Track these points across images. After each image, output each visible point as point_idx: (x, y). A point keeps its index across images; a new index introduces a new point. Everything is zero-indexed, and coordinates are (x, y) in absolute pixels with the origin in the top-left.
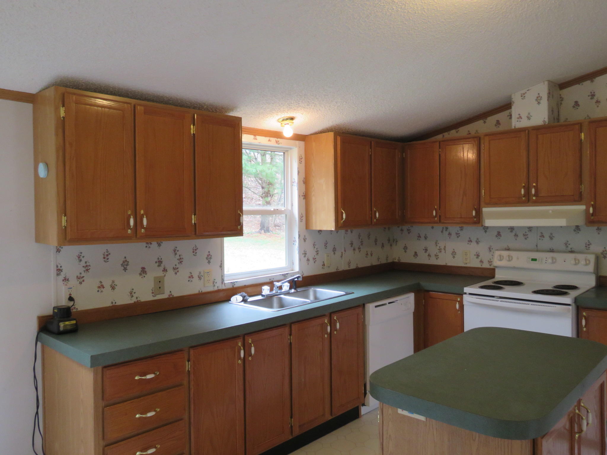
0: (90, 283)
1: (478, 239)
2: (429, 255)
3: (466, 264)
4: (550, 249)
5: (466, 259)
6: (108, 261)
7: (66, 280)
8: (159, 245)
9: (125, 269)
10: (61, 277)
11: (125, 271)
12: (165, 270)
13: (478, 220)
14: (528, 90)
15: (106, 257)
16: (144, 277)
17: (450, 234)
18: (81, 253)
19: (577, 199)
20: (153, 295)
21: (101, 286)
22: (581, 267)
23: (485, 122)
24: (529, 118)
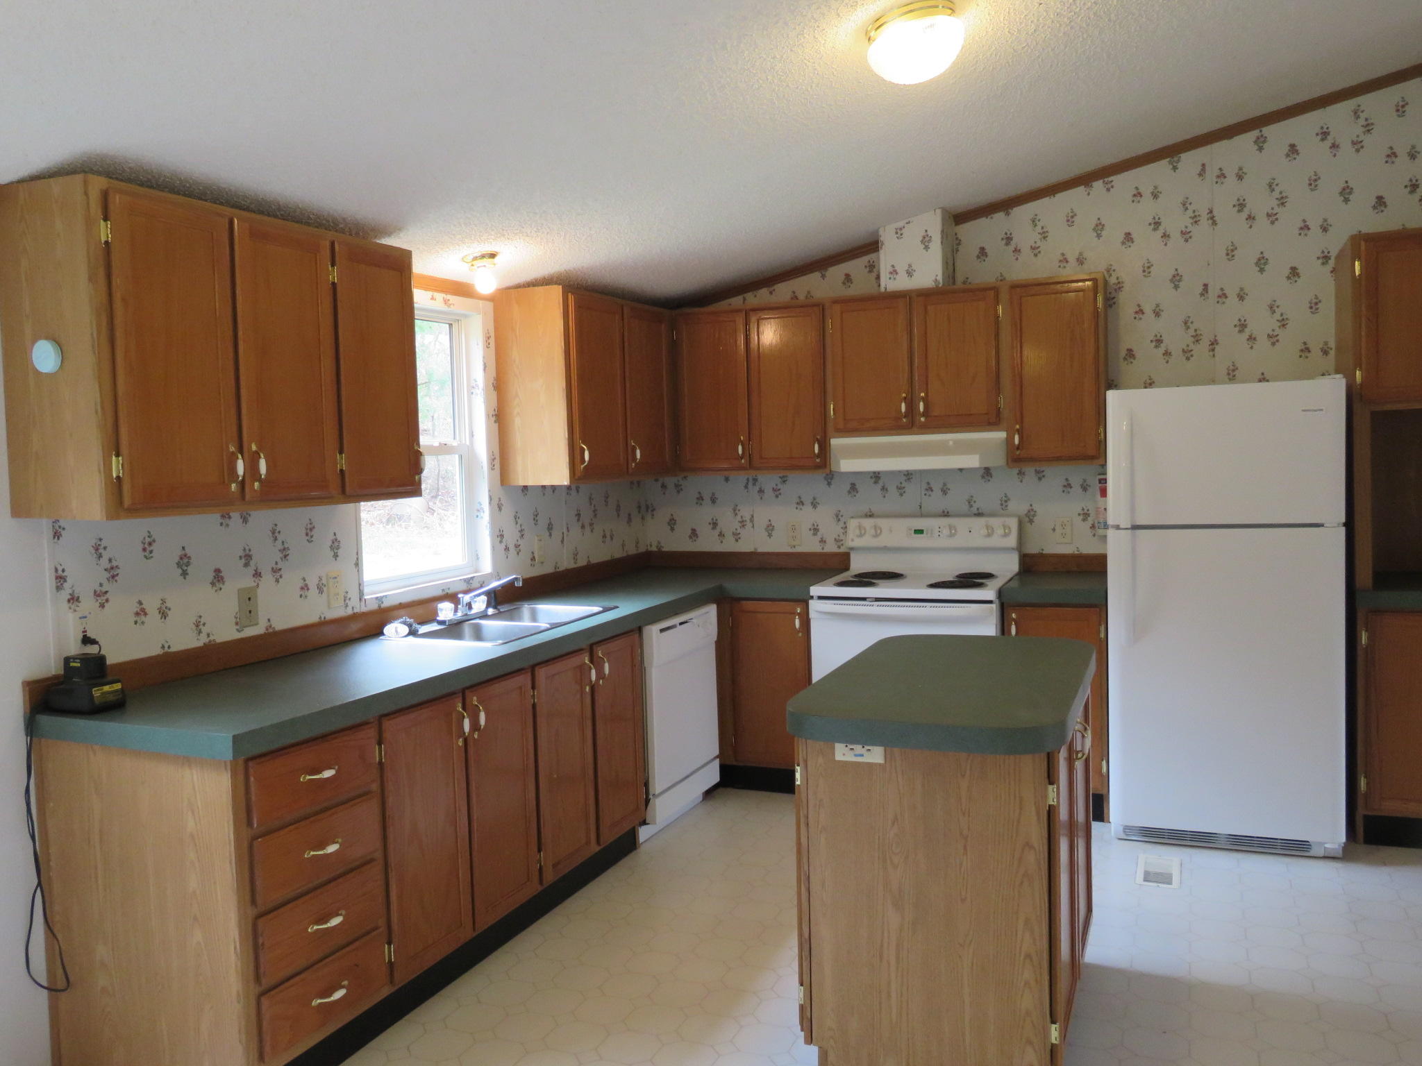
0: (121, 605)
1: (814, 499)
2: (721, 535)
3: (794, 547)
4: (944, 512)
5: (794, 538)
6: (152, 557)
7: (74, 599)
8: (245, 521)
9: (184, 574)
10: (65, 595)
11: (185, 578)
12: (257, 574)
13: (822, 463)
14: (907, 223)
15: (148, 547)
16: (221, 589)
17: (761, 491)
18: (100, 540)
19: (991, 420)
20: (238, 627)
21: (142, 612)
22: (996, 541)
23: (823, 276)
24: (910, 273)
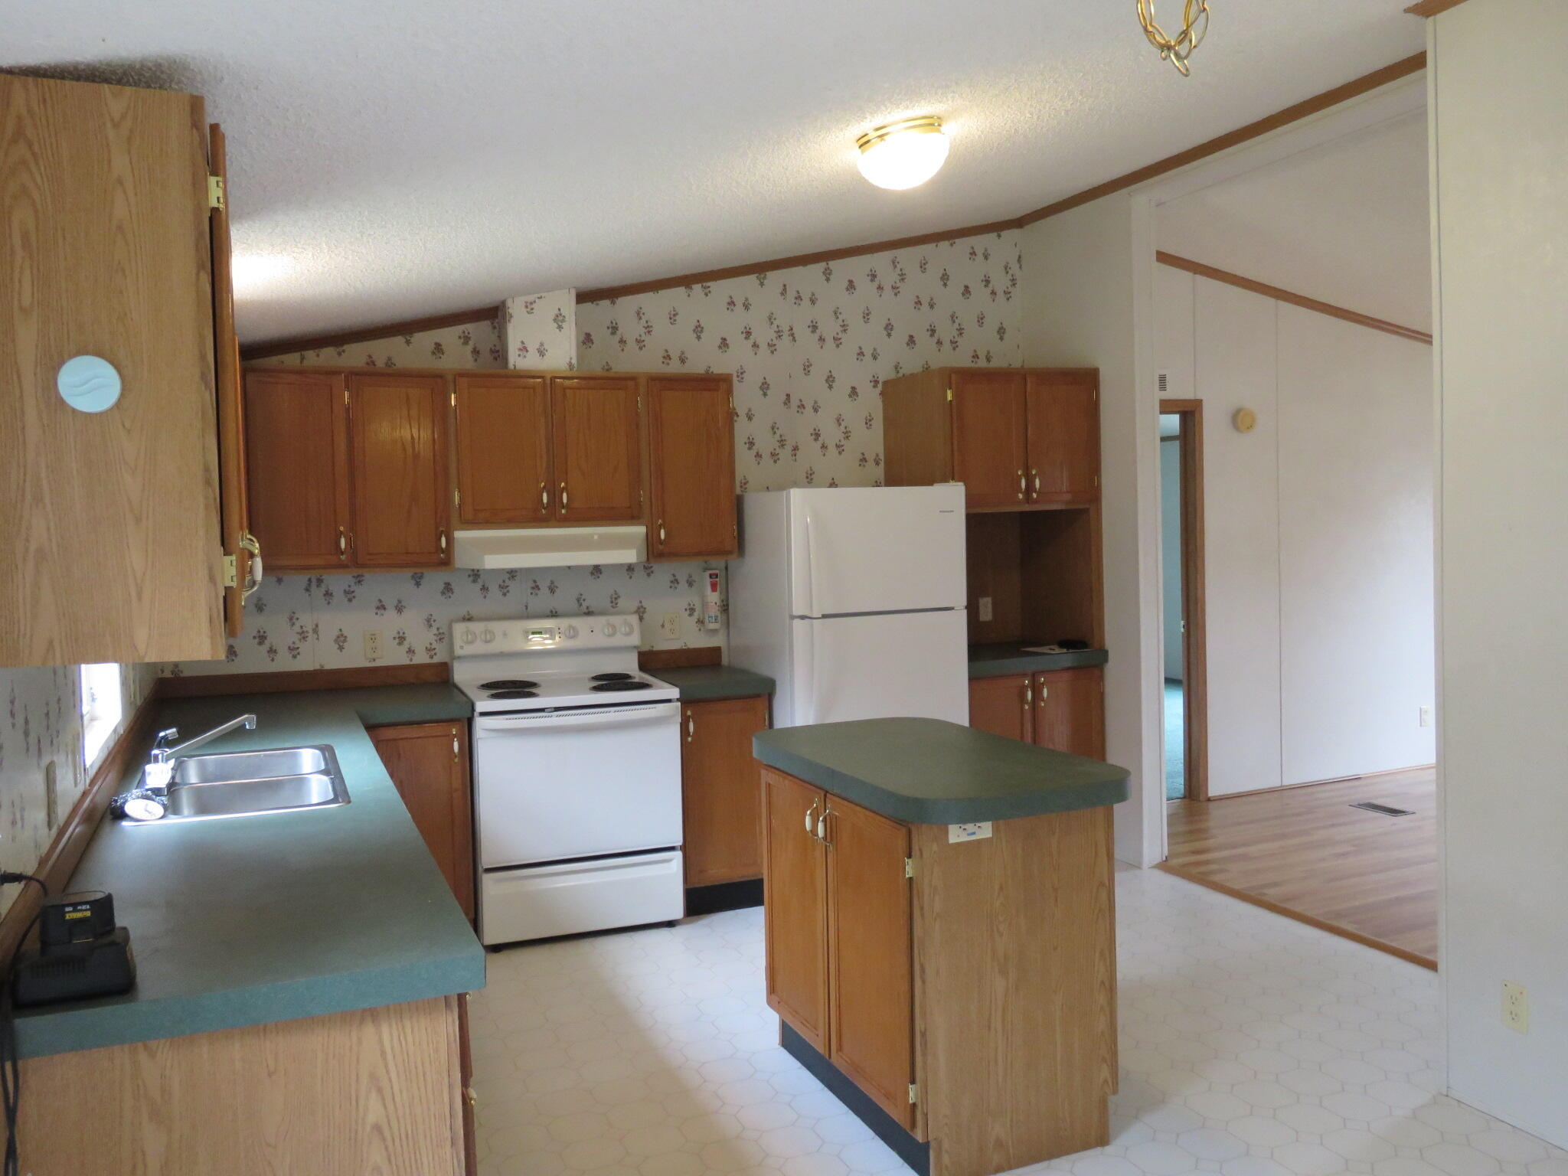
1: (400, 602)
2: (272, 651)
3: (374, 660)
4: (552, 612)
5: (374, 650)
14: (539, 298)
17: (328, 594)
22: (619, 640)
24: (541, 353)
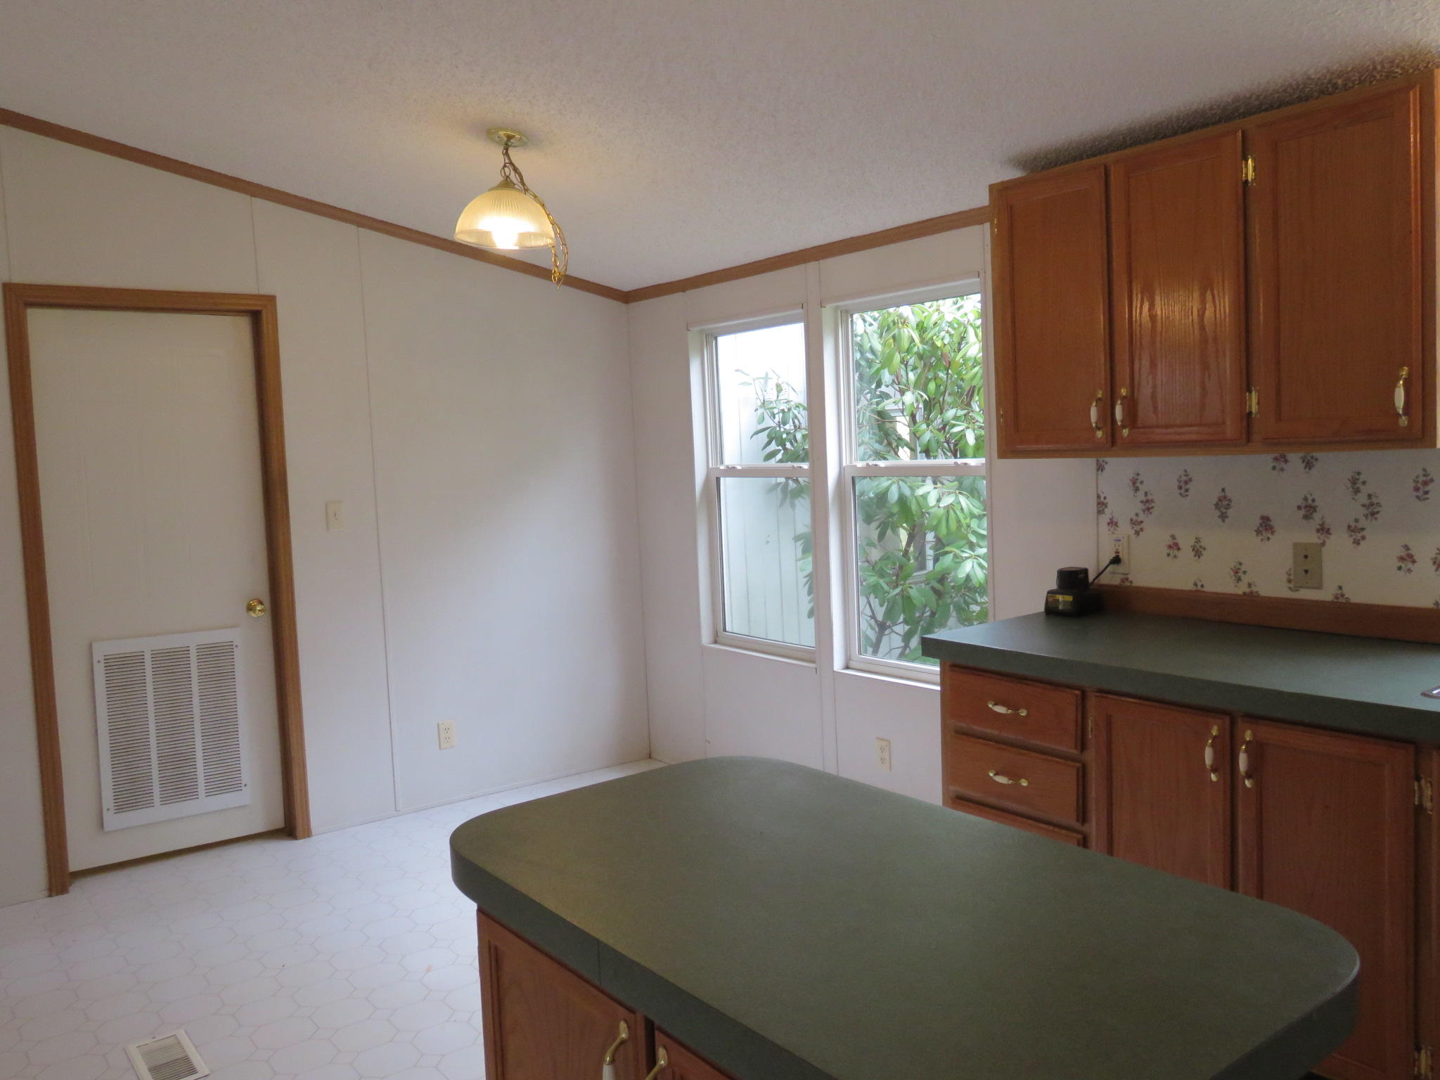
0: (1155, 535)
6: (1188, 496)
7: (1113, 523)
8: (1309, 465)
9: (1223, 517)
10: (1105, 518)
11: (1223, 521)
12: (1324, 530)
15: (1184, 485)
16: (1268, 539)
18: (1138, 475)
20: (1291, 585)
21: (1175, 546)
